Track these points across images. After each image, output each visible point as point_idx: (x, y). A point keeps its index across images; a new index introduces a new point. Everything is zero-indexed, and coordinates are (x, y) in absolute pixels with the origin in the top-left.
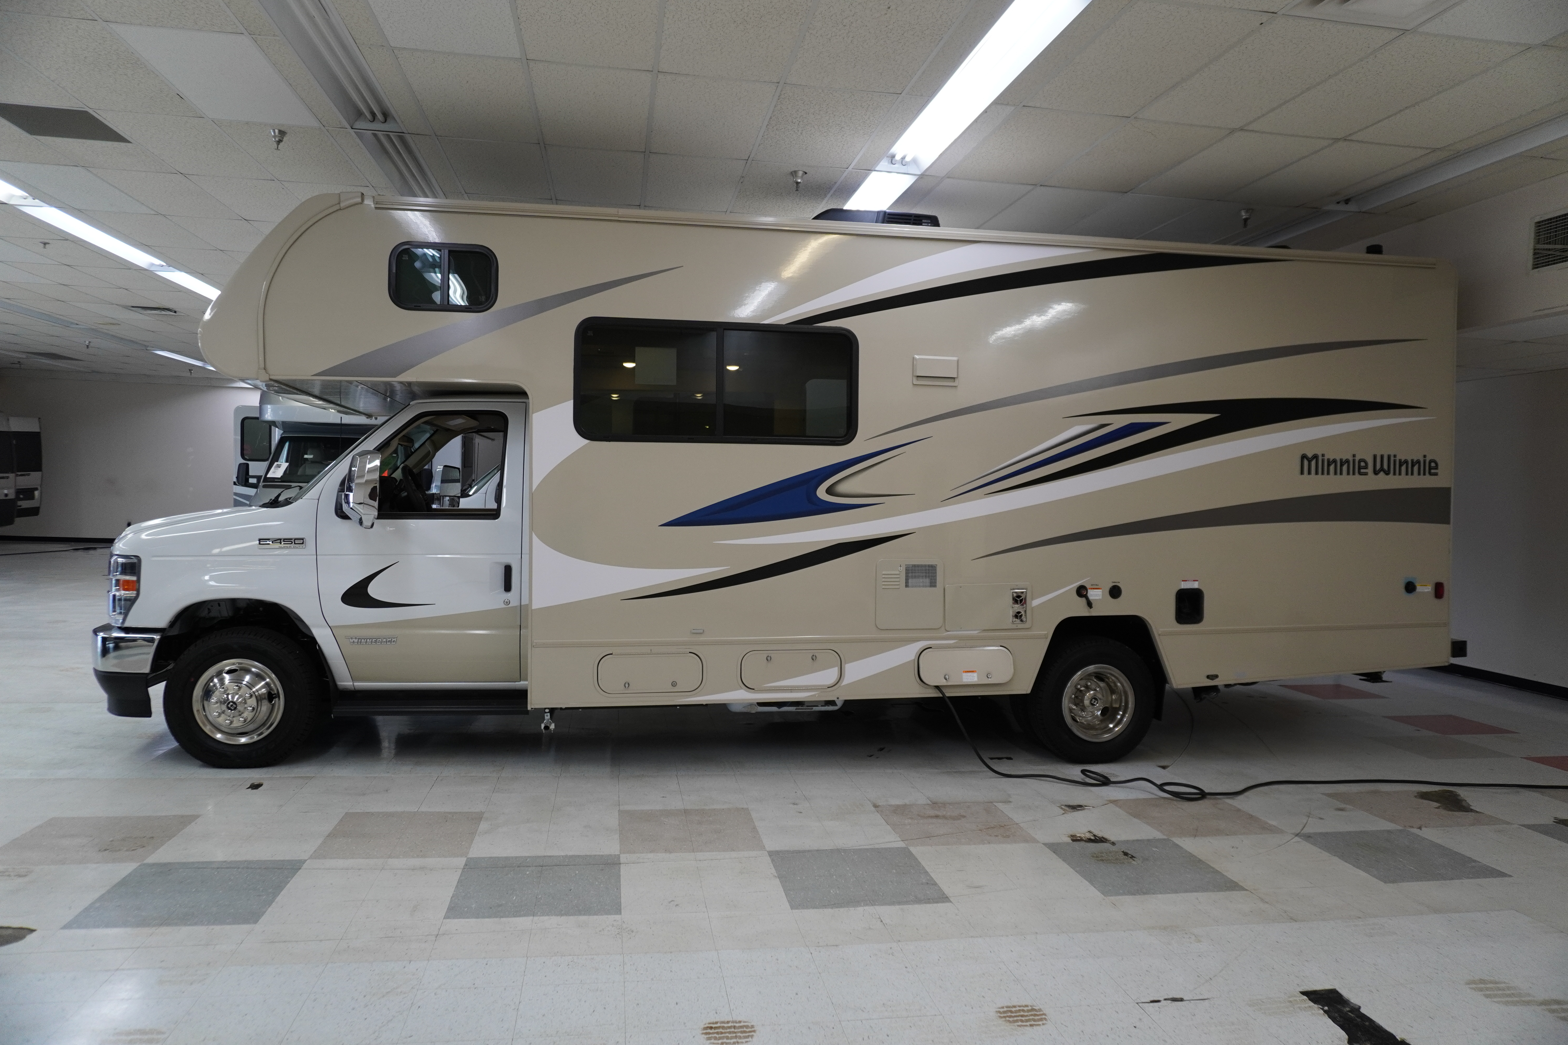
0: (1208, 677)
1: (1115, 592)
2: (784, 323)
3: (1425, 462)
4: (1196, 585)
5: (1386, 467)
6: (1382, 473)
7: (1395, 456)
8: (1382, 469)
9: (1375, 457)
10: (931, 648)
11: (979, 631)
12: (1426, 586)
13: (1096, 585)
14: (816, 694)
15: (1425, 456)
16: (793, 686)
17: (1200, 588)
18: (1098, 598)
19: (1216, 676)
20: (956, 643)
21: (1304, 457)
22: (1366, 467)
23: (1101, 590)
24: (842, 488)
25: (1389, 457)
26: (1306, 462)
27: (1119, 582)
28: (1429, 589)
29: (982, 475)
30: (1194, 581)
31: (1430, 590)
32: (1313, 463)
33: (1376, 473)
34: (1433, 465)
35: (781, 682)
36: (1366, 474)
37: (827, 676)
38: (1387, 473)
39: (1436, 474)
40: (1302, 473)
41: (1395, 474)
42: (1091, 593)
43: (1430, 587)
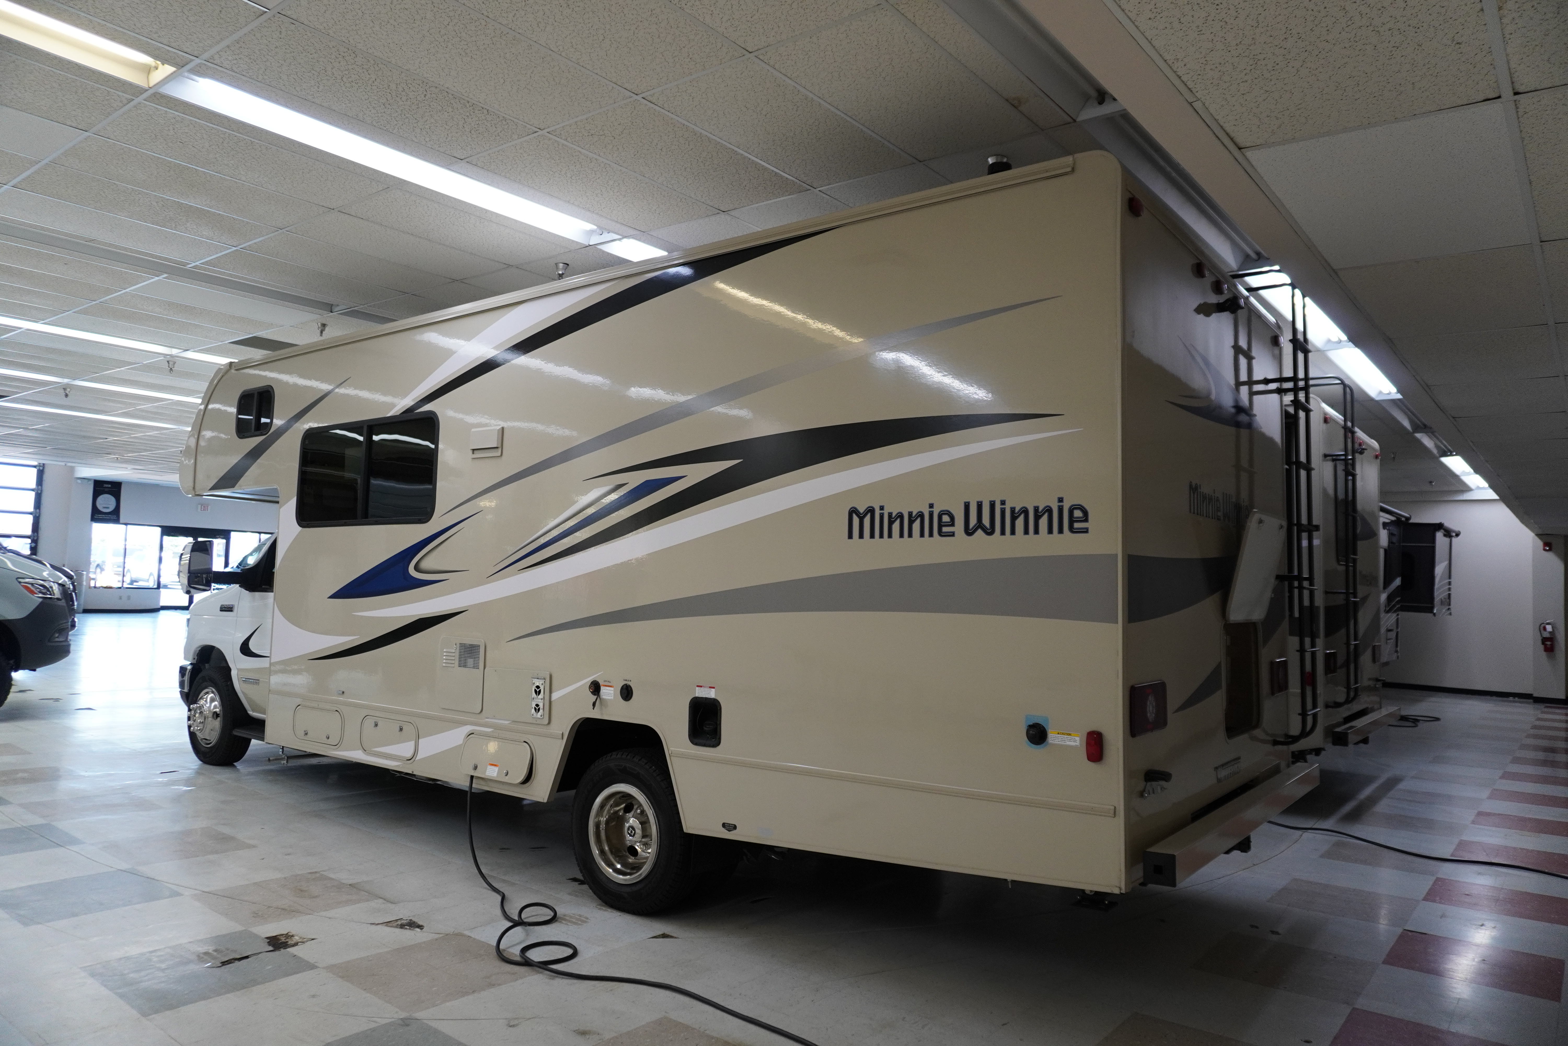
0: (724, 825)
1: (627, 693)
2: (398, 414)
3: (1061, 510)
4: (712, 694)
5: (986, 521)
6: (980, 532)
7: (1003, 503)
8: (980, 525)
9: (967, 506)
10: (473, 733)
11: (510, 722)
12: (1070, 735)
13: (609, 682)
14: (400, 765)
15: (1061, 500)
16: (389, 754)
17: (716, 698)
18: (609, 698)
19: (735, 827)
20: (492, 732)
21: (853, 511)
22: (952, 523)
23: (612, 689)
24: (424, 565)
25: (992, 505)
26: (856, 520)
27: (630, 681)
28: (1076, 741)
29: (516, 550)
30: (710, 687)
31: (1078, 744)
32: (867, 521)
33: (969, 532)
34: (1078, 514)
35: (382, 748)
36: (952, 534)
37: (405, 749)
38: (990, 532)
39: (1086, 531)
40: (850, 536)
41: (1003, 533)
42: (604, 691)
43: (1078, 739)
